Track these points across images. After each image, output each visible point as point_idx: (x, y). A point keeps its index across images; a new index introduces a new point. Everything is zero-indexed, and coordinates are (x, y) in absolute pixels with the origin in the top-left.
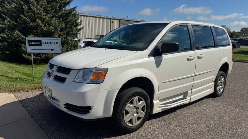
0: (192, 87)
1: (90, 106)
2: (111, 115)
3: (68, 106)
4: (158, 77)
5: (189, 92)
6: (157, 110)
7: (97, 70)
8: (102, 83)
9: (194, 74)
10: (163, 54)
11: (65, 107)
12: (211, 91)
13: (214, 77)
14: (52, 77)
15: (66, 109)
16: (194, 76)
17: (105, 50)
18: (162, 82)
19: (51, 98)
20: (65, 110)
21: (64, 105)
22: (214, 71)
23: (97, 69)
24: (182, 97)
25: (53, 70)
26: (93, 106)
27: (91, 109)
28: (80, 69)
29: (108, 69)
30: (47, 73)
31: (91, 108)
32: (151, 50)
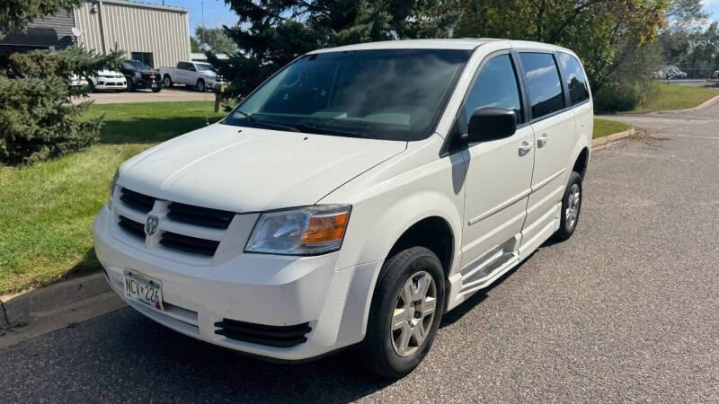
0: (524, 223)
1: (308, 323)
2: (363, 338)
3: (230, 328)
4: (463, 210)
5: (518, 236)
6: (456, 299)
7: (321, 213)
8: (338, 249)
9: (530, 190)
10: (470, 145)
11: (217, 332)
12: (554, 226)
13: (561, 189)
14: (153, 240)
15: (223, 337)
16: (528, 195)
17: (306, 139)
18: (469, 224)
19: (158, 306)
20: (220, 340)
21: (216, 324)
22: (564, 175)
23: (322, 209)
24: (500, 254)
25: (150, 213)
26: (317, 321)
27: (309, 330)
28: (262, 212)
29: (351, 206)
30: (119, 220)
31: (310, 325)
32: (444, 136)
